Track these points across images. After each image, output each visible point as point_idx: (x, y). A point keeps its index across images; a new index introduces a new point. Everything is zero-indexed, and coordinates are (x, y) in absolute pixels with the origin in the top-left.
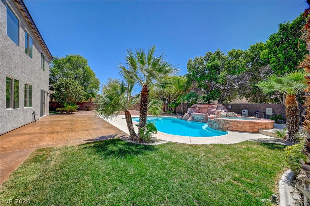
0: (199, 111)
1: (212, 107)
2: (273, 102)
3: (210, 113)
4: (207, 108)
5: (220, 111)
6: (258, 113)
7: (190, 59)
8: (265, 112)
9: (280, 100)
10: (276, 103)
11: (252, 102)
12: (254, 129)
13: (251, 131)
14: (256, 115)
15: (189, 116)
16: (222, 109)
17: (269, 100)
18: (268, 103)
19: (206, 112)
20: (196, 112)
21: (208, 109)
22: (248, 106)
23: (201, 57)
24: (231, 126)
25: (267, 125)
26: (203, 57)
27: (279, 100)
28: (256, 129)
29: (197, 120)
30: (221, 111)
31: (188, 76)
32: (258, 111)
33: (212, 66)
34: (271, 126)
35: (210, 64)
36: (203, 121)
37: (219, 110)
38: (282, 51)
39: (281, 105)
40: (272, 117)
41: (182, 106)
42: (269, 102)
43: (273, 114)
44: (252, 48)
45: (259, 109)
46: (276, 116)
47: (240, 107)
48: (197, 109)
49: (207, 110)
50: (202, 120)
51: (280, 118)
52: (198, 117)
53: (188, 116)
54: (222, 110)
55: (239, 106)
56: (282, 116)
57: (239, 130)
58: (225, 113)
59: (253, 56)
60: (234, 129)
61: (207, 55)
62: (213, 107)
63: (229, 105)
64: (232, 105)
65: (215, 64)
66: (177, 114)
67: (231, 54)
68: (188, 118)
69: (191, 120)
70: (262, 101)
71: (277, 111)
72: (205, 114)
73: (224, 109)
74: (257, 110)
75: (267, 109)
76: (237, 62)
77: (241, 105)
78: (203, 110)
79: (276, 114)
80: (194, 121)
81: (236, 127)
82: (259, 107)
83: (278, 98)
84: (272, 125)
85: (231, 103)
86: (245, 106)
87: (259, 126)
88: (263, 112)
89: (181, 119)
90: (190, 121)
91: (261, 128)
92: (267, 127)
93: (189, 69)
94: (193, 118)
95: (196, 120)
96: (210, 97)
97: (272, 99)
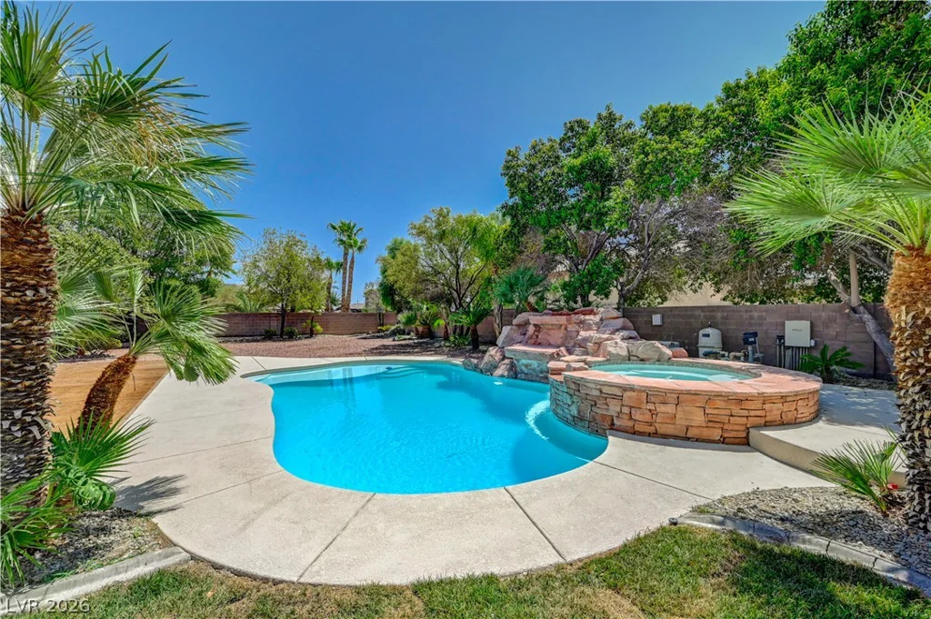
0: (537, 336)
1: (582, 322)
2: (812, 299)
3: (574, 346)
4: (563, 328)
5: (605, 336)
6: (755, 342)
7: (513, 149)
8: (781, 338)
9: (840, 288)
10: (824, 301)
11: (736, 300)
12: (726, 427)
13: (716, 434)
14: (750, 348)
15: (503, 359)
16: (617, 330)
17: (798, 291)
18: (792, 301)
19: (559, 342)
20: (526, 344)
21: (566, 329)
22: (719, 315)
23: (550, 140)
24: (626, 410)
25: (786, 407)
26: (558, 141)
27: (834, 290)
28: (735, 428)
29: (525, 374)
30: (607, 339)
31: (509, 211)
32: (755, 334)
33: (583, 166)
34: (806, 411)
35: (577, 162)
36: (544, 377)
37: (604, 333)
38: (845, 77)
39: (840, 310)
40: (810, 357)
41: (498, 321)
42: (796, 300)
43: (813, 343)
44: (730, 92)
45: (760, 325)
46: (823, 353)
47: (692, 320)
48: (531, 329)
49: (561, 335)
50: (541, 372)
51: (842, 360)
52: (529, 362)
53: (498, 356)
54: (613, 333)
55: (690, 317)
56: (848, 354)
57: (660, 431)
58: (624, 345)
59: (732, 119)
60: (638, 428)
61: (572, 129)
62: (585, 320)
63: (656, 311)
64: (666, 313)
65: (594, 160)
67: (652, 121)
68: (496, 367)
69: (506, 374)
70: (768, 296)
71: (826, 331)
72: (554, 350)
73: (624, 328)
74: (751, 330)
75: (790, 326)
76: (672, 147)
77: (697, 313)
78: (552, 332)
79: (825, 346)
80: (516, 378)
81: (647, 417)
82: (761, 318)
83: (829, 284)
84: (811, 403)
85: (666, 304)
86: (709, 316)
87: (752, 413)
88: (775, 336)
89: (476, 368)
90: (502, 376)
91: (762, 421)
92: (790, 416)
93: (511, 185)
94: (512, 367)
95: (522, 372)
96: (582, 285)
97: (808, 288)
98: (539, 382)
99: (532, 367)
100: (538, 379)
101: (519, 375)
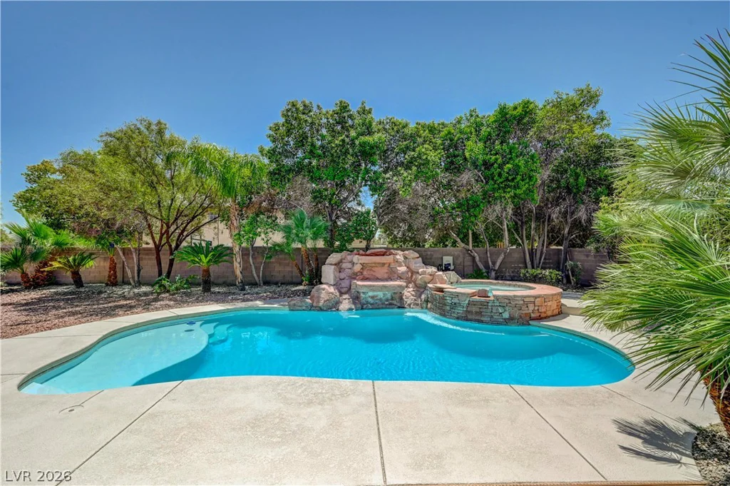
0: (362, 273)
15: (341, 295)
19: (386, 276)
20: (353, 279)
21: (388, 266)
24: (537, 308)
29: (371, 304)
36: (391, 304)
41: (238, 260)
49: (387, 271)
50: (387, 300)
52: (375, 293)
53: (338, 294)
57: (548, 315)
62: (398, 260)
66: (216, 289)
68: (338, 303)
75: (445, 259)
78: (377, 269)
80: (362, 309)
81: (545, 310)
89: (311, 308)
94: (356, 300)
95: (368, 303)
98: (386, 308)
99: (379, 297)
100: (384, 306)
101: (365, 306)
